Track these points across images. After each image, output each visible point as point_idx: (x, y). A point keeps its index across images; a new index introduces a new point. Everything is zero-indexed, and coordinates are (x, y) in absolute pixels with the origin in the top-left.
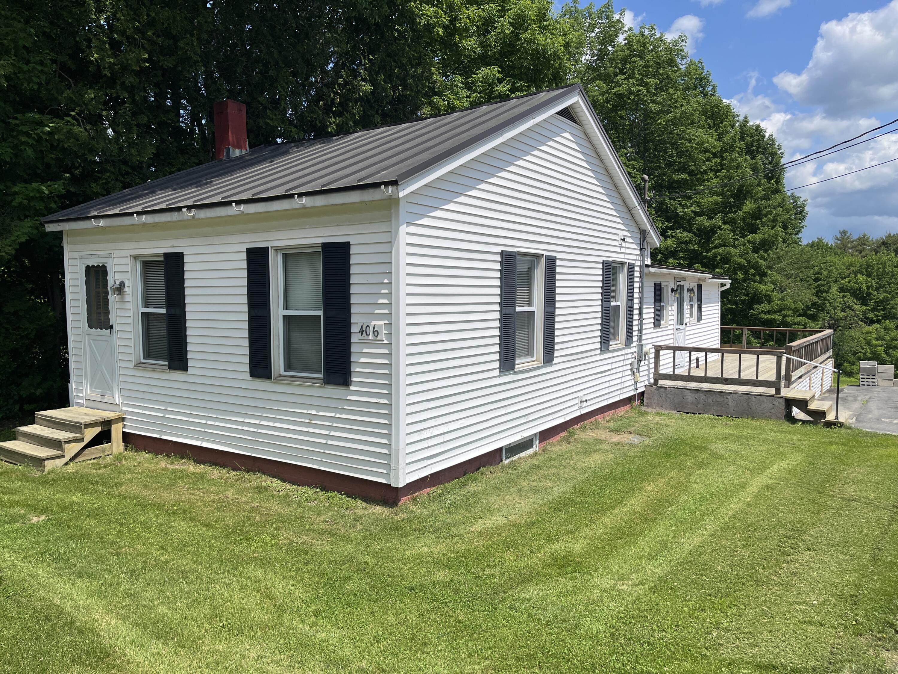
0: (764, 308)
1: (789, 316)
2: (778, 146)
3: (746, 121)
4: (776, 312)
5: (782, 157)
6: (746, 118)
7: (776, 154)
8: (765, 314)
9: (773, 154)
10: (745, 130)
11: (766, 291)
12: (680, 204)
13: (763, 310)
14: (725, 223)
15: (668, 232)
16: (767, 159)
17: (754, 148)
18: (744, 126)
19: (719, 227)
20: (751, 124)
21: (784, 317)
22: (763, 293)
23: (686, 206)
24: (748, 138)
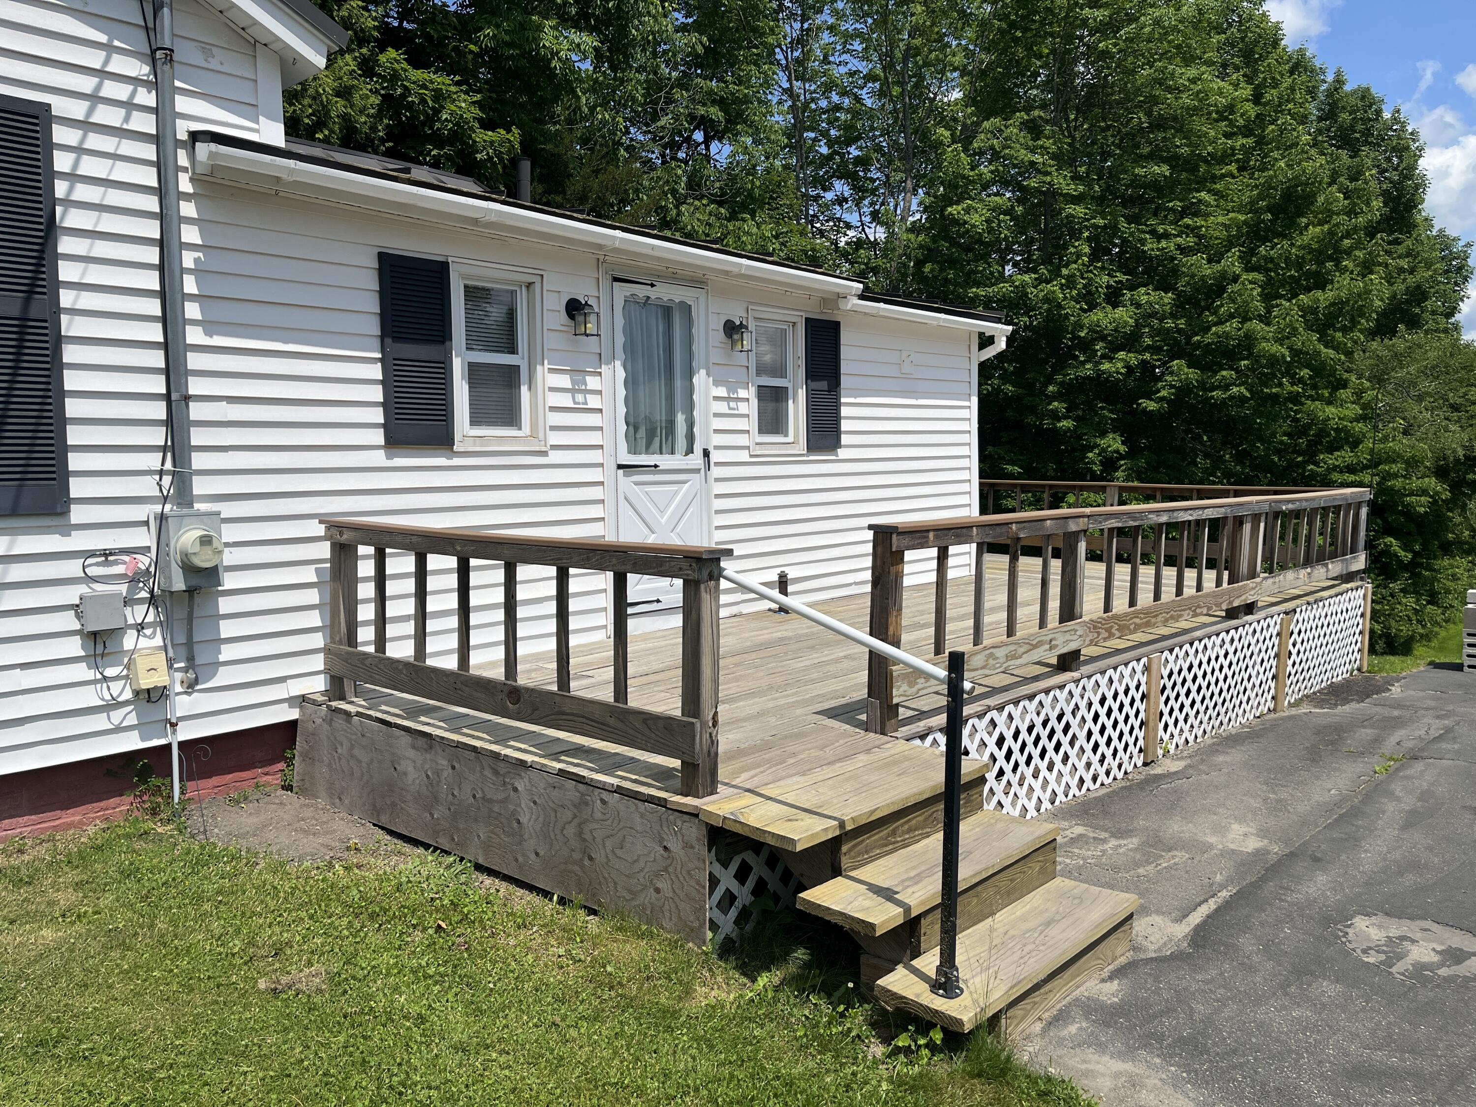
0: (1340, 460)
1: (1396, 476)
2: (1412, 134)
3: (1339, 82)
4: (1365, 467)
5: (1420, 156)
6: (1338, 73)
7: (1407, 148)
8: (1341, 472)
9: (1401, 150)
10: (1338, 99)
11: (1340, 419)
12: (1153, 232)
13: (1337, 463)
14: (1248, 269)
15: (1123, 295)
16: (1389, 160)
17: (1357, 135)
18: (1336, 89)
19: (1235, 279)
20: (1348, 88)
21: (1384, 479)
22: (1332, 422)
23: (1166, 236)
24: (1345, 117)
